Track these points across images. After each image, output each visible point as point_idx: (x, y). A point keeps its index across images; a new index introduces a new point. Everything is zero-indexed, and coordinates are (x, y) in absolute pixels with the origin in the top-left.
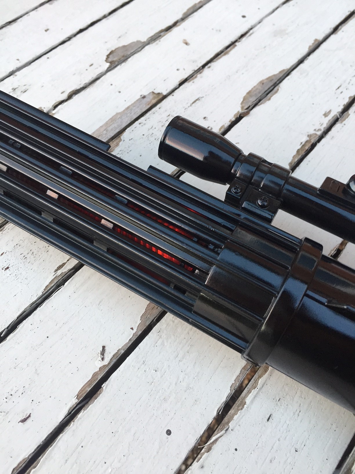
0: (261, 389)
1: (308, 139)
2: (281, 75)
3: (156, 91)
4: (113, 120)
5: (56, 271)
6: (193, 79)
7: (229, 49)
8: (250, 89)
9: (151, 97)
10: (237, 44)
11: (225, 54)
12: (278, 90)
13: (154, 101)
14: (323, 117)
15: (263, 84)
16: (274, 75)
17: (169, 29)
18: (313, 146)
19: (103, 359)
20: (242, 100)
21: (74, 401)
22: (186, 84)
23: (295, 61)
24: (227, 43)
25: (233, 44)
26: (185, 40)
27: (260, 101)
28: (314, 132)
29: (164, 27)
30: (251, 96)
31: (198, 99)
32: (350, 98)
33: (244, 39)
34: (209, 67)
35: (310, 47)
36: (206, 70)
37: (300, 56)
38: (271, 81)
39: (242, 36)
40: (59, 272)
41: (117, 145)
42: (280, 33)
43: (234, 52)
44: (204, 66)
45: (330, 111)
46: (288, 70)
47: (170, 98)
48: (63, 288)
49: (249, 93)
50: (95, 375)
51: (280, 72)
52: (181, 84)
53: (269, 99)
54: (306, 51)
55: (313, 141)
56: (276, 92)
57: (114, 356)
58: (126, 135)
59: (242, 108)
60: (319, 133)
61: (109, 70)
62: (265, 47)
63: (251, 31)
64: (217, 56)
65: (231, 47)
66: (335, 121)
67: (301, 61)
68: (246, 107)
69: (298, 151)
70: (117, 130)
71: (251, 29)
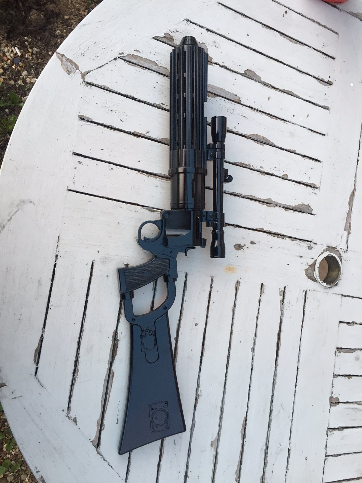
0: (162, 181)
1: (248, 165)
3: (241, 99)
4: (221, 89)
5: (161, 103)
6: (253, 110)
7: (274, 118)
8: (259, 135)
9: (238, 98)
10: (278, 119)
11: (271, 117)
12: (264, 145)
13: (236, 101)
14: (260, 166)
15: (264, 138)
16: (270, 141)
17: (273, 87)
18: (246, 168)
19: (146, 133)
20: (253, 134)
21: (132, 132)
22: (249, 109)
23: (280, 146)
24: (277, 116)
25: (277, 118)
26: (270, 97)
27: (256, 141)
28: (252, 166)
29: (273, 85)
30: (256, 136)
31: (245, 117)
32: (273, 173)
33: (282, 121)
34: (261, 114)
35: (290, 149)
36: (260, 113)
37: (283, 147)
38: (266, 141)
39: (283, 120)
40: (161, 105)
41: (212, 97)
42: (292, 134)
43: (274, 120)
44: (261, 112)
45: (263, 168)
46: (274, 145)
47: (241, 106)
48: (157, 109)
49: (257, 135)
50: (141, 133)
51: (272, 143)
52: (249, 107)
53: (258, 144)
54: (288, 148)
55: (248, 166)
56: (262, 145)
57: (148, 136)
58: (218, 98)
59: (249, 135)
60: (252, 167)
61: (241, 74)
62: (282, 132)
63: (287, 122)
64: (268, 114)
66: (260, 172)
67: (281, 149)
68: (250, 136)
69: (241, 163)
70: (218, 94)
71: (289, 122)
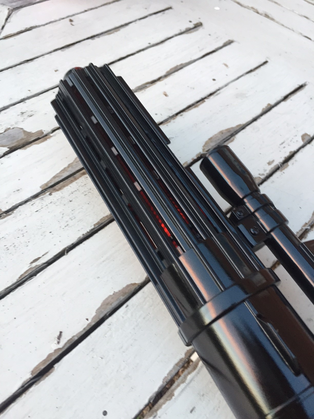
2: (238, 128)
5: (32, 263)
7: (199, 103)
8: (211, 136)
14: (267, 165)
15: (222, 133)
16: (232, 128)
17: (153, 82)
19: (58, 343)
20: (204, 144)
23: (250, 118)
24: (198, 99)
26: (165, 92)
30: (212, 142)
32: (290, 152)
34: (181, 115)
35: (263, 109)
37: (254, 115)
38: (229, 132)
39: (211, 94)
45: (273, 161)
46: (244, 125)
48: (35, 278)
49: (210, 139)
50: (50, 355)
51: (237, 126)
54: (259, 112)
57: (68, 341)
62: (228, 105)
63: (218, 92)
64: (189, 107)
65: (201, 102)
66: (277, 169)
67: (255, 120)
68: (207, 150)
71: (219, 90)
